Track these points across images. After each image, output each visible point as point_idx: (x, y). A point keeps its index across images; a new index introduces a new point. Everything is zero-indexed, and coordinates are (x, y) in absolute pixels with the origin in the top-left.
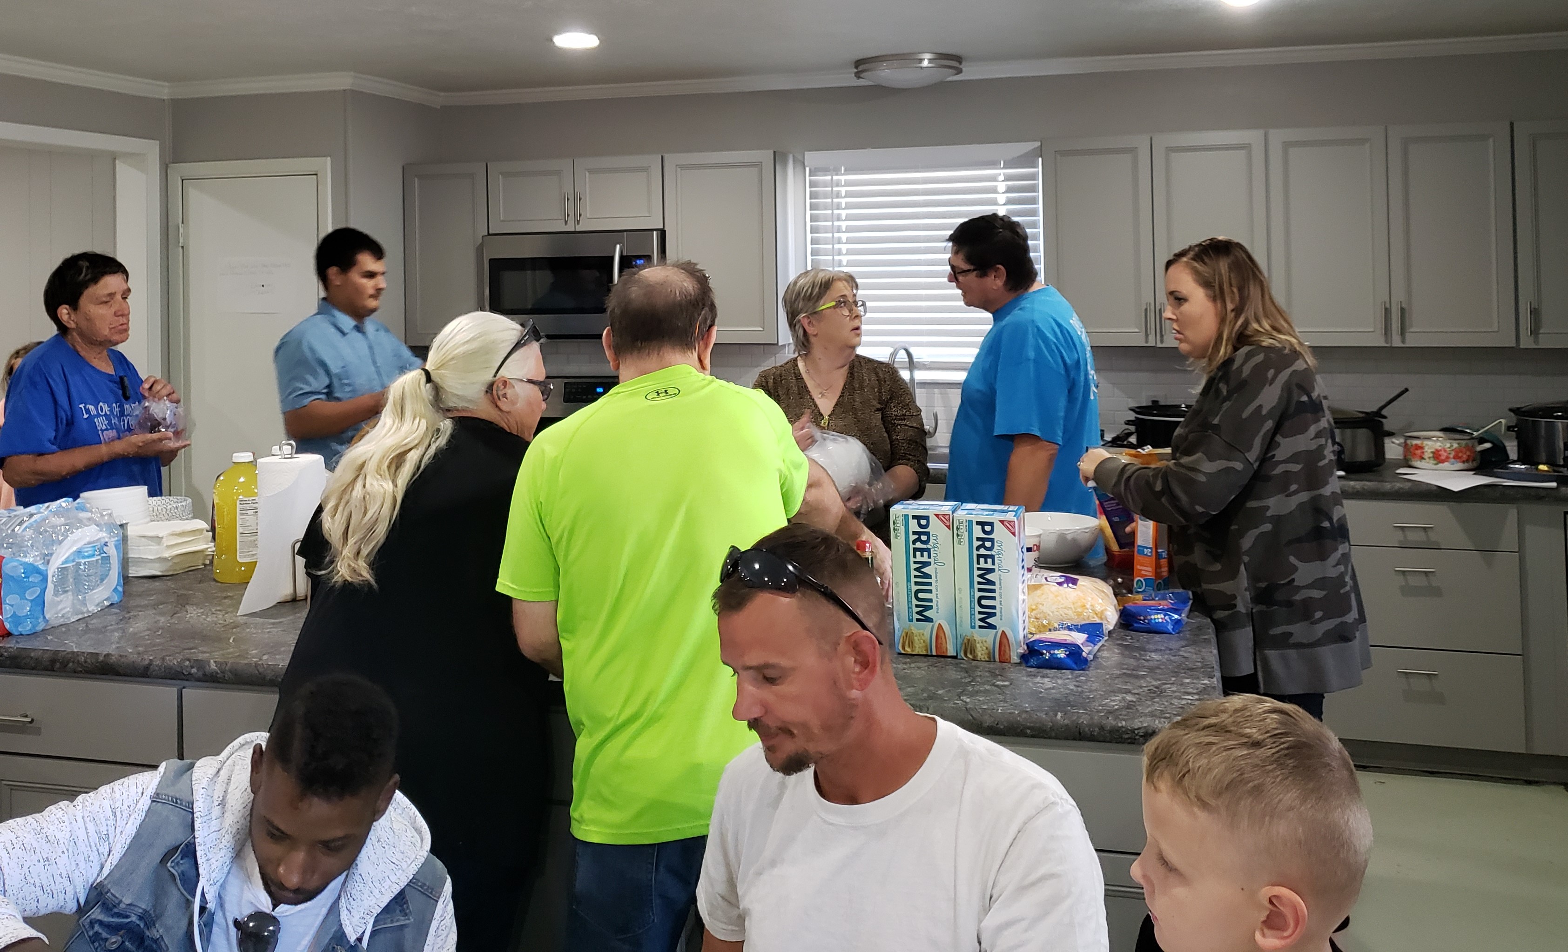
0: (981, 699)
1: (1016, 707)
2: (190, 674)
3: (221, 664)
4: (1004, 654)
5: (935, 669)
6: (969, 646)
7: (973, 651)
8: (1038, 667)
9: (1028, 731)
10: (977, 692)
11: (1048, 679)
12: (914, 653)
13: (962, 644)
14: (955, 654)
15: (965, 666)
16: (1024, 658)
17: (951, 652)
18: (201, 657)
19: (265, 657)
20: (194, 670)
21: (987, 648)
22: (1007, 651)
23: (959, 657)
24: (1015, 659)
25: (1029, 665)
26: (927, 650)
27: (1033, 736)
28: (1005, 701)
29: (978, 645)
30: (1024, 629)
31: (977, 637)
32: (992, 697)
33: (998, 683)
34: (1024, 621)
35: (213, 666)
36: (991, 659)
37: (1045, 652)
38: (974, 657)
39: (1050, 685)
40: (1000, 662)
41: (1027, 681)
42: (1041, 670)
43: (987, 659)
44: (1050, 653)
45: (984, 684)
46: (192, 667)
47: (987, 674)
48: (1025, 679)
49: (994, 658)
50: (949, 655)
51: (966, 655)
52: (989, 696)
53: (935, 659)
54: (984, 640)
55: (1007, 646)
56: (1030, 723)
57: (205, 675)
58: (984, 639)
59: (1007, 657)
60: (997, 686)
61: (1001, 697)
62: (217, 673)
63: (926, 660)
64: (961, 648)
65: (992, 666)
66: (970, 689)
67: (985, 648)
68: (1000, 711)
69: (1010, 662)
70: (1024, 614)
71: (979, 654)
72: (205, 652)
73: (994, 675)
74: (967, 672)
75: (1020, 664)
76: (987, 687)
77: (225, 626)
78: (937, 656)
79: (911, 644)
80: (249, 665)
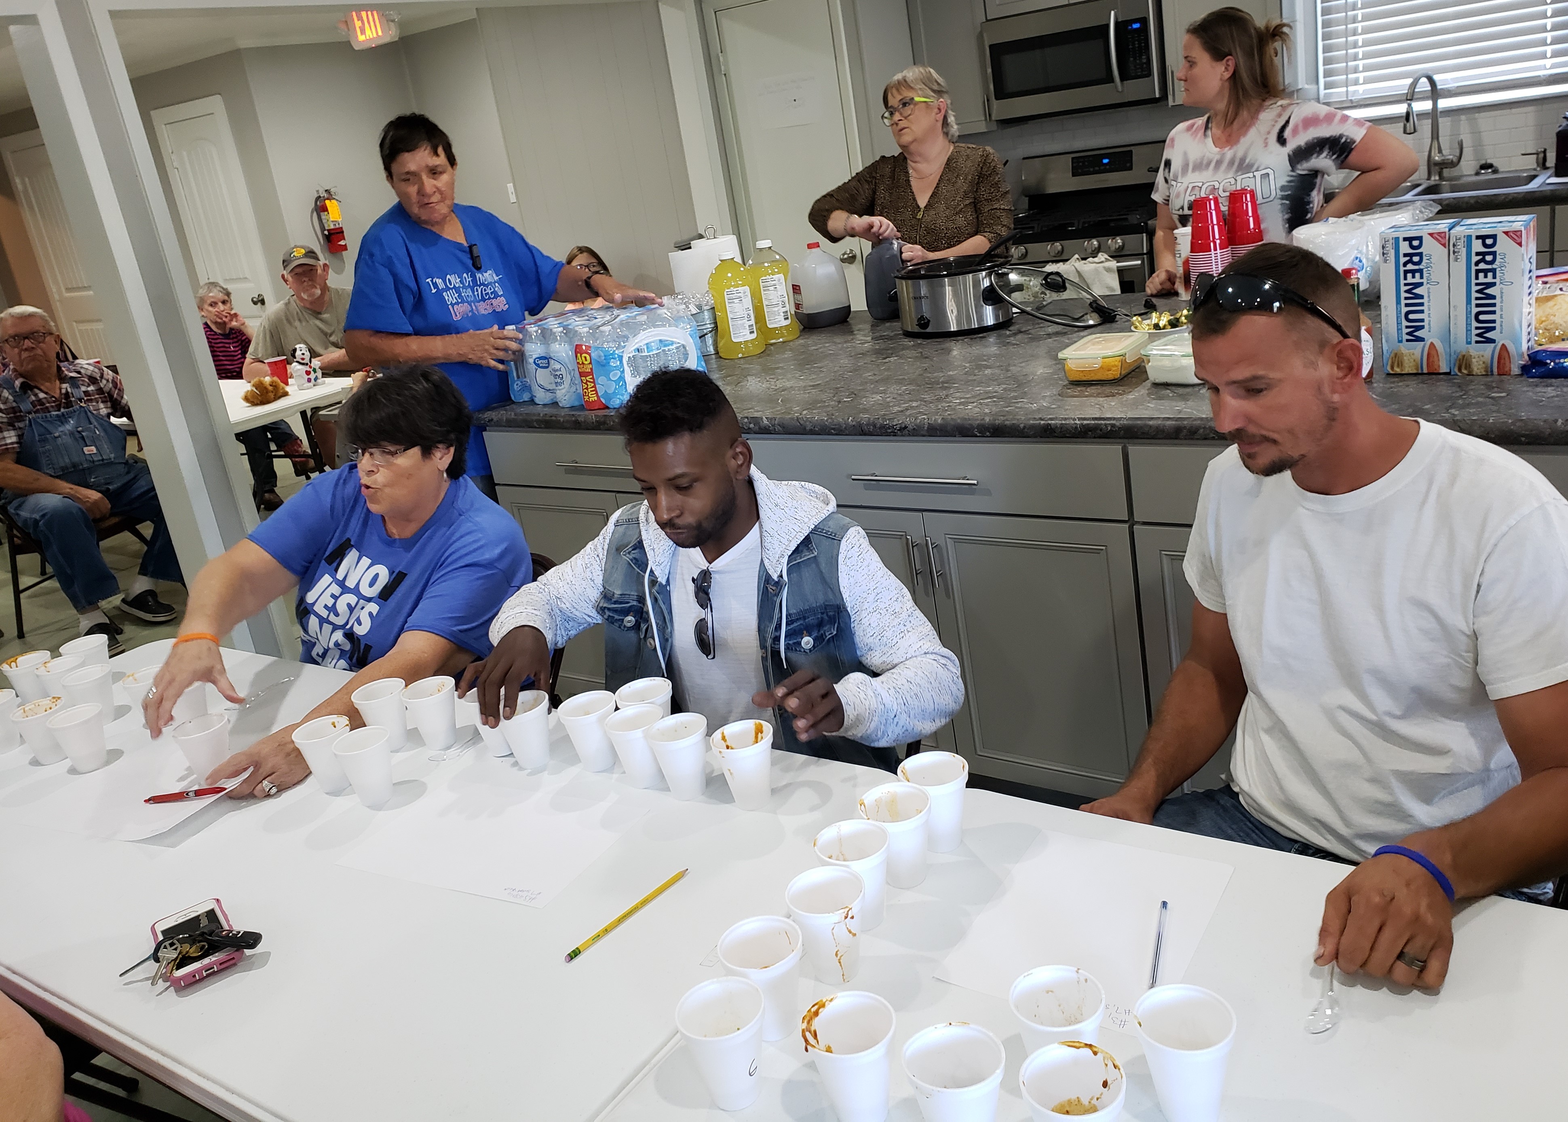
0: (1471, 411)
1: (1510, 416)
2: (749, 428)
3: (771, 419)
4: (1504, 367)
5: (1425, 385)
6: (1463, 362)
7: (1468, 366)
8: (1542, 376)
9: (1523, 439)
10: (1468, 404)
11: (1553, 388)
12: (1403, 372)
13: (1456, 360)
14: (1448, 371)
15: (1458, 381)
16: (1525, 370)
17: (1444, 368)
18: (756, 415)
19: (805, 412)
20: (752, 426)
21: (1484, 363)
22: (1507, 363)
23: (1452, 373)
24: (1516, 370)
25: (1530, 375)
26: (1417, 369)
27: (1529, 444)
28: (1498, 411)
29: (1474, 360)
30: (1529, 341)
31: (1473, 353)
32: (1484, 408)
33: (1493, 395)
34: (1529, 333)
35: (765, 422)
36: (1489, 373)
37: (1548, 361)
38: (1469, 372)
39: (1554, 393)
40: (1499, 374)
41: (1528, 391)
42: (1545, 380)
43: (1484, 373)
44: (1554, 362)
45: (1477, 397)
46: (750, 423)
47: (1482, 387)
48: (1525, 389)
49: (1492, 371)
50: (1441, 371)
51: (1460, 370)
52: (1481, 408)
53: (1425, 377)
54: (1481, 355)
55: (1507, 359)
56: (1526, 431)
57: (760, 428)
58: (1481, 353)
59: (1507, 369)
60: (1492, 398)
61: (1494, 408)
62: (769, 427)
63: (1415, 378)
64: (1455, 365)
65: (1489, 379)
66: (1460, 402)
67: (1481, 363)
68: (1491, 421)
69: (1510, 374)
70: (1529, 326)
71: (1475, 369)
72: (758, 411)
73: (1490, 387)
74: (1459, 387)
75: (1521, 375)
76: (1480, 399)
77: (776, 390)
78: (1429, 374)
79: (1400, 364)
80: (792, 419)
